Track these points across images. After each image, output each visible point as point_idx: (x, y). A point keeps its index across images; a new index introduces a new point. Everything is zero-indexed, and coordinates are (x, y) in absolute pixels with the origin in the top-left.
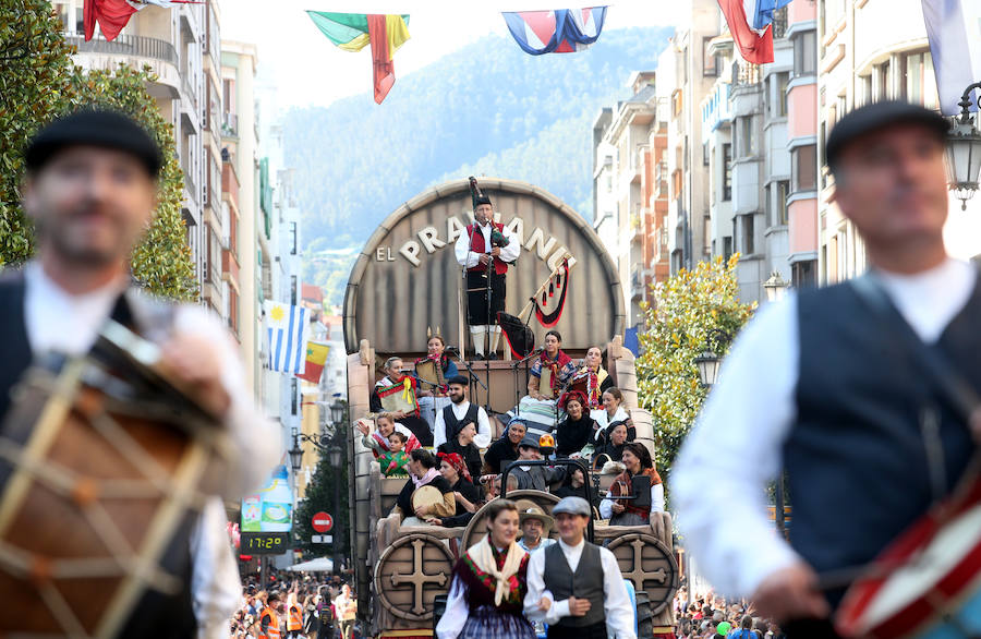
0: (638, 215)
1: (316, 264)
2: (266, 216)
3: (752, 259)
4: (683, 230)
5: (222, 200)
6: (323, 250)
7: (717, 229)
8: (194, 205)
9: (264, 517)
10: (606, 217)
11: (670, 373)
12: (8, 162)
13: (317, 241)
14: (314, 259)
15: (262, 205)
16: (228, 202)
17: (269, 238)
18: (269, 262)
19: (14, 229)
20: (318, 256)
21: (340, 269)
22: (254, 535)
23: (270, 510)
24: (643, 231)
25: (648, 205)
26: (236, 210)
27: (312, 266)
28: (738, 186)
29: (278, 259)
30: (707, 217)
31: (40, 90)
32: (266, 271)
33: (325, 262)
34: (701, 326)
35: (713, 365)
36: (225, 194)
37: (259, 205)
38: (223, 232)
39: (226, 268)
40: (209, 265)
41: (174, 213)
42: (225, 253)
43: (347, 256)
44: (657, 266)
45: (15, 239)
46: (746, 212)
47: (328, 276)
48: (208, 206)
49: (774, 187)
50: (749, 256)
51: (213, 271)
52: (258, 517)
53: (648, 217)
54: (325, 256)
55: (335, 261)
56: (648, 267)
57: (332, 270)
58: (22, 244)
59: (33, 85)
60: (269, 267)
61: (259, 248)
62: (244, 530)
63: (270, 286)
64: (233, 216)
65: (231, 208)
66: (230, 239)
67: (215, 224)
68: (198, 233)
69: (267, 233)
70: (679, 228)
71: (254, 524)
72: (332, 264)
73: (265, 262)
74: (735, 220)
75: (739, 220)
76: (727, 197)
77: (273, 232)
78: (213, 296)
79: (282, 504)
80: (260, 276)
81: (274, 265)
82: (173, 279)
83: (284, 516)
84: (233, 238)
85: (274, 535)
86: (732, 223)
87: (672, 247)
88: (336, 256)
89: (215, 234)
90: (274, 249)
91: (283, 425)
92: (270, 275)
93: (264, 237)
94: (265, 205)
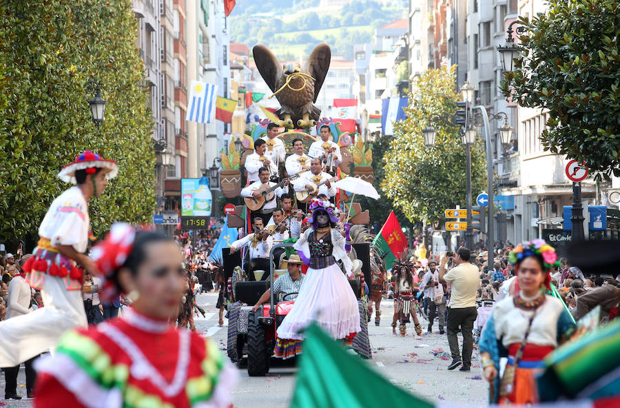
0: (432, 13)
1: (250, 22)
2: (205, 12)
3: (489, 49)
4: (454, 26)
5: (174, 9)
6: (255, 13)
7: (471, 29)
8: (153, 20)
9: (195, 208)
10: (416, 11)
11: (417, 133)
12: (30, 50)
13: (251, 7)
14: (249, 19)
15: (202, 6)
16: (178, 10)
17: (207, 26)
18: (208, 40)
19: (34, 85)
20: (251, 17)
21: (266, 26)
22: (189, 218)
23: (198, 204)
24: (435, 24)
25: (437, 8)
26: (183, 14)
27: (248, 24)
28: (481, 5)
29: (214, 36)
30: (466, 20)
31: (46, 10)
32: (206, 45)
33: (256, 21)
34: (434, 106)
35: (432, 134)
36: (176, 5)
37: (200, 7)
38: (174, 30)
39: (176, 50)
40: (164, 52)
41: (130, 47)
42: (176, 41)
43: (270, 17)
44: (441, 46)
45: (34, 90)
46: (485, 21)
47: (258, 30)
48: (164, 16)
49: (498, 9)
50: (487, 47)
51: (167, 55)
52: (191, 207)
53: (437, 14)
54: (256, 17)
55: (262, 20)
56: (436, 46)
57: (260, 26)
58: (38, 92)
59: (43, 8)
60: (208, 42)
61: (200, 32)
62: (183, 215)
63: (209, 54)
64: (181, 18)
65: (180, 13)
66: (180, 33)
67: (169, 26)
68: (156, 36)
69: (206, 23)
70: (452, 25)
71: (189, 211)
72: (260, 22)
73: (204, 39)
74: (479, 25)
75: (482, 25)
76: (476, 10)
77: (209, 22)
78: (167, 70)
79: (206, 200)
80: (201, 49)
81: (212, 41)
82: (130, 85)
83: (207, 206)
84: (181, 32)
85: (200, 218)
86: (478, 27)
87: (448, 37)
88: (263, 17)
89: (169, 33)
90: (210, 31)
91: (218, 140)
92: (208, 47)
93: (204, 25)
94: (204, 6)
